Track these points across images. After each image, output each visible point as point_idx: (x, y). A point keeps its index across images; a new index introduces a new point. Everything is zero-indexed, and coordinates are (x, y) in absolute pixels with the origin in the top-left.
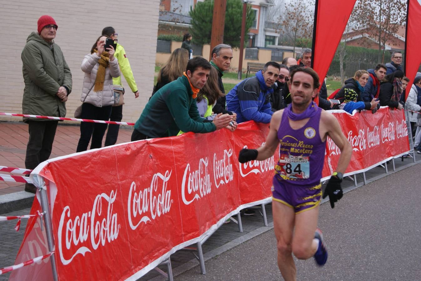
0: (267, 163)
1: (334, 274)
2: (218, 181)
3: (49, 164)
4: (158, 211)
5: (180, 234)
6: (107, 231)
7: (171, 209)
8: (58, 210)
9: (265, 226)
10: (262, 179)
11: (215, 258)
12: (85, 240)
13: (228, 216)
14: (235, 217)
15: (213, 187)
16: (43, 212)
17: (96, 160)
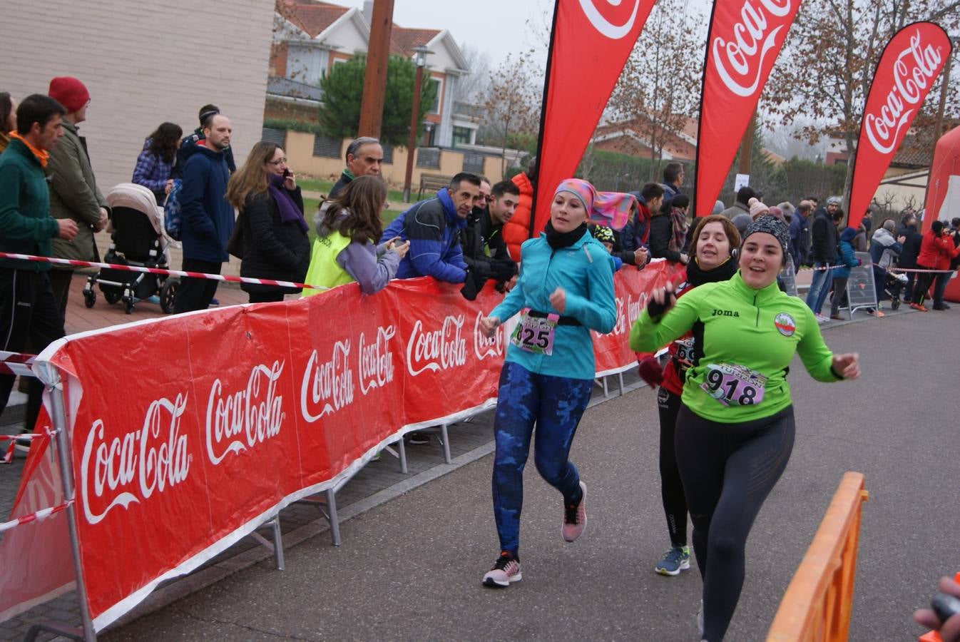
0: (453, 353)
1: (566, 549)
2: (366, 382)
3: (69, 344)
4: (260, 432)
5: (296, 475)
6: (168, 465)
7: (281, 429)
8: (82, 427)
9: (447, 463)
10: (442, 380)
11: (357, 518)
12: (130, 481)
13: (382, 445)
14: (395, 445)
15: (357, 392)
16: (55, 429)
17: (152, 340)
